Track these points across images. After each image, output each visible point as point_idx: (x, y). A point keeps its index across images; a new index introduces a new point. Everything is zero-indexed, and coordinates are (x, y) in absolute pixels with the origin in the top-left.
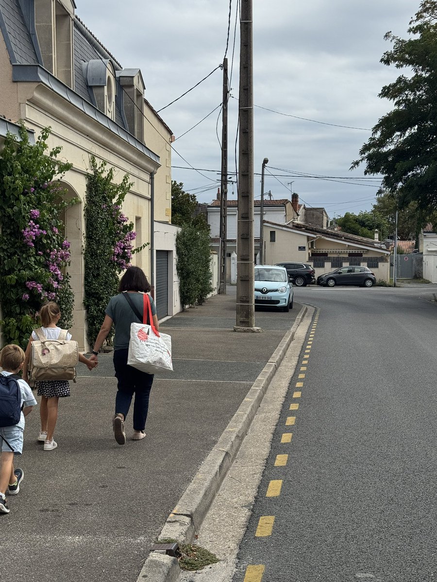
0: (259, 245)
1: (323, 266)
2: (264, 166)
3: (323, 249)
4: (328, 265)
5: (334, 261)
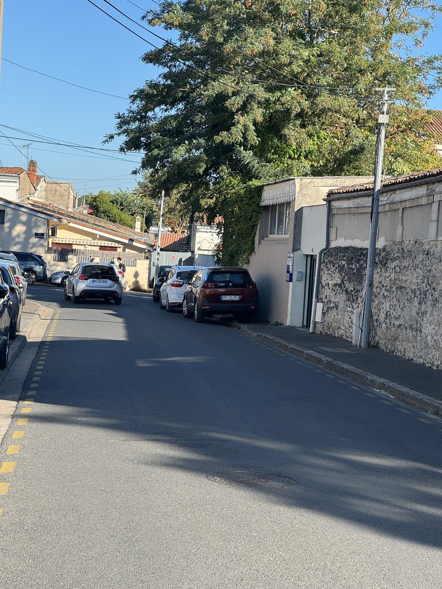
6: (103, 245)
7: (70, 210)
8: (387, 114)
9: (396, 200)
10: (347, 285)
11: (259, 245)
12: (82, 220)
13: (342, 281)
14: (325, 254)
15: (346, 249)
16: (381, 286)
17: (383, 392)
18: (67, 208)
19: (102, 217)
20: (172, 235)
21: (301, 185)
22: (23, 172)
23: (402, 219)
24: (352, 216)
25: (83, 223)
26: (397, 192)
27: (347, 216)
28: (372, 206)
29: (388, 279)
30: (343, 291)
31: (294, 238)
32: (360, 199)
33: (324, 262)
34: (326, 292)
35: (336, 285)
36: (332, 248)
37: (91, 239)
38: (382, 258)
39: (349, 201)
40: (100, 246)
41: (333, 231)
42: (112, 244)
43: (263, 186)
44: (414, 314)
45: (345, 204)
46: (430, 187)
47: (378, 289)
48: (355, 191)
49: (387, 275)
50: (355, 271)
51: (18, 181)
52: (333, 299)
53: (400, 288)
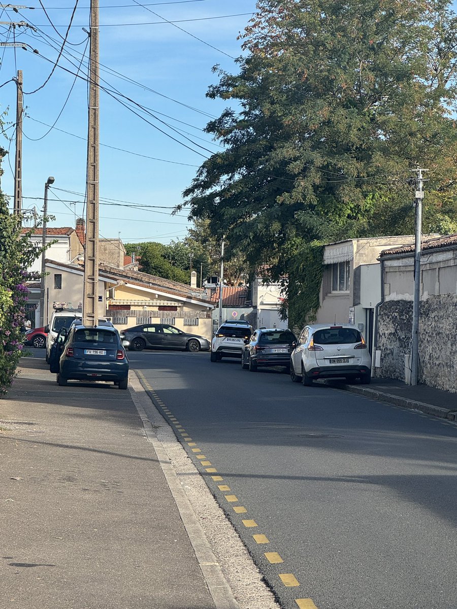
0: (40, 292)
2: (47, 187)
3: (124, 299)
5: (139, 315)
6: (162, 305)
7: (121, 268)
8: (423, 190)
9: (433, 261)
10: (399, 333)
11: (323, 301)
12: (136, 279)
13: (396, 330)
14: (381, 307)
15: (398, 302)
16: (425, 333)
17: (416, 410)
18: (118, 266)
19: (154, 274)
20: (229, 288)
21: (358, 246)
22: (73, 231)
23: (439, 277)
24: (402, 274)
25: (137, 282)
26: (434, 254)
27: (398, 273)
28: (415, 265)
29: (430, 327)
30: (396, 339)
31: (354, 294)
32: (407, 259)
33: (380, 314)
34: (383, 340)
35: (390, 334)
36: (387, 302)
37: (149, 299)
38: (424, 310)
39: (399, 261)
40: (159, 306)
41: (387, 287)
42: (171, 303)
43: (324, 247)
44: (449, 354)
45: (395, 263)
46: (455, 252)
47: (424, 335)
48: (402, 252)
49: (429, 323)
50: (405, 321)
51: (68, 241)
52: (389, 347)
53: (439, 334)
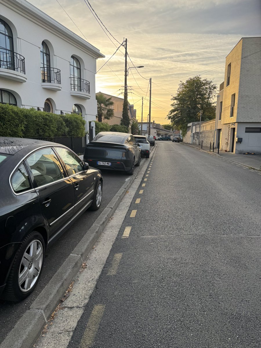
1: (159, 136)
3: (159, 133)
4: (160, 136)
11: (187, 132)
14: (195, 133)
15: (198, 132)
29: (201, 136)
38: (201, 133)
41: (196, 130)
50: (198, 135)
52: (196, 139)
